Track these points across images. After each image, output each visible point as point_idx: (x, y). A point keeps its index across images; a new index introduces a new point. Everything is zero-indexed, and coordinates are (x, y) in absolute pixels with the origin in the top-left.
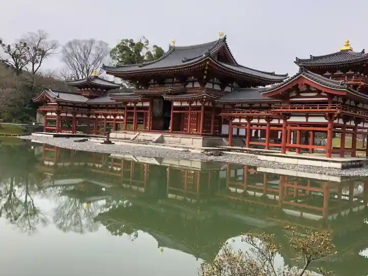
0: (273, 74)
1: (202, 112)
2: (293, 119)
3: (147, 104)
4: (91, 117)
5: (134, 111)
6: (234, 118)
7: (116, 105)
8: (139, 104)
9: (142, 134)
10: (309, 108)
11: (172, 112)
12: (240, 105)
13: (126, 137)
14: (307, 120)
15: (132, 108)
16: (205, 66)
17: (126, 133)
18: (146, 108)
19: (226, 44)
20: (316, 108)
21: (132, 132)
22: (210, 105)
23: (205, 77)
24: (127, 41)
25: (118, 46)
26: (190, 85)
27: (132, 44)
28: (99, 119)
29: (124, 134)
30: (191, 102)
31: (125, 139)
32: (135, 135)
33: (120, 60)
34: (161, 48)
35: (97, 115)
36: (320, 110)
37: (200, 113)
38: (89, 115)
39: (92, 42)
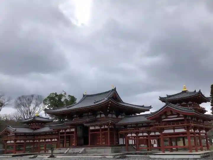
0: (143, 106)
1: (108, 131)
2: (166, 131)
3: (73, 130)
4: (35, 141)
5: (65, 135)
6: (128, 133)
7: (52, 132)
8: (68, 131)
9: (71, 149)
10: (175, 124)
11: (90, 133)
12: (130, 126)
13: (61, 152)
14: (174, 131)
15: (63, 133)
16: (108, 104)
17: (60, 149)
18: (72, 132)
19: (116, 92)
20: (179, 124)
21: (65, 149)
22: (113, 127)
23: (108, 111)
24: (53, 94)
25: (48, 97)
26: (98, 116)
27: (56, 95)
28: (41, 142)
29: (59, 150)
30: (101, 126)
31: (60, 153)
32: (67, 150)
33: (49, 105)
34: (73, 96)
35: (39, 140)
36: (181, 125)
37: (107, 133)
38: (34, 140)
39: (32, 96)
